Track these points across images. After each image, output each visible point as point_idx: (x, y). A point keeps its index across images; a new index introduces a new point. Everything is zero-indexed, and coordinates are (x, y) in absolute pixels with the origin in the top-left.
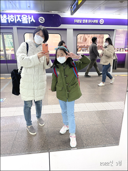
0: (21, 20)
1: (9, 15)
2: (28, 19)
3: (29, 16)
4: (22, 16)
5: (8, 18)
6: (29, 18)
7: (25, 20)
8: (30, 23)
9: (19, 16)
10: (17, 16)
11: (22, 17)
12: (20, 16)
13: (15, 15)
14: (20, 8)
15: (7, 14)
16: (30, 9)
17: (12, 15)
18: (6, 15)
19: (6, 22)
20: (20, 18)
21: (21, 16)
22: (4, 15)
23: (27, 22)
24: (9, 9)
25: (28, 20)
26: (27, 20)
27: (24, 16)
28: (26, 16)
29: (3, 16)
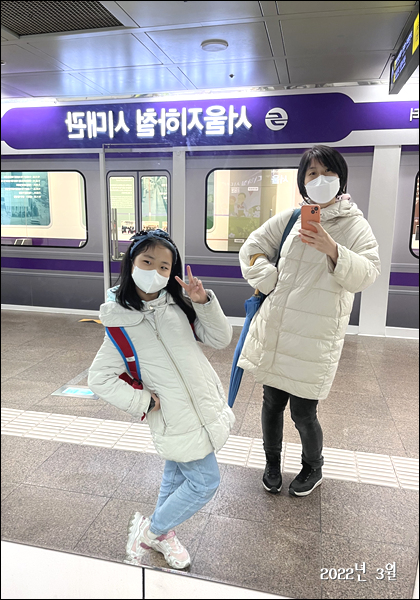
0: (204, 123)
1: (163, 110)
2: (225, 118)
3: (232, 108)
4: (209, 111)
5: (160, 121)
6: (233, 115)
7: (216, 125)
8: (231, 132)
9: (195, 111)
10: (190, 111)
11: (206, 115)
12: (200, 110)
13: (184, 110)
14: (204, 84)
15: (157, 107)
16: (239, 83)
17: (175, 110)
18: (153, 110)
19: (151, 134)
20: (201, 116)
21: (204, 109)
22: (148, 110)
23: (221, 132)
24: (168, 87)
25: (227, 123)
26: (223, 123)
27: (214, 111)
28: (223, 110)
29: (145, 114)
